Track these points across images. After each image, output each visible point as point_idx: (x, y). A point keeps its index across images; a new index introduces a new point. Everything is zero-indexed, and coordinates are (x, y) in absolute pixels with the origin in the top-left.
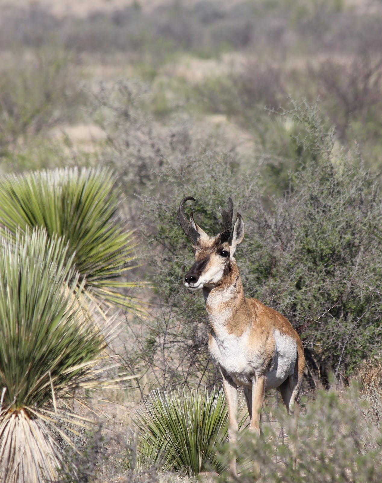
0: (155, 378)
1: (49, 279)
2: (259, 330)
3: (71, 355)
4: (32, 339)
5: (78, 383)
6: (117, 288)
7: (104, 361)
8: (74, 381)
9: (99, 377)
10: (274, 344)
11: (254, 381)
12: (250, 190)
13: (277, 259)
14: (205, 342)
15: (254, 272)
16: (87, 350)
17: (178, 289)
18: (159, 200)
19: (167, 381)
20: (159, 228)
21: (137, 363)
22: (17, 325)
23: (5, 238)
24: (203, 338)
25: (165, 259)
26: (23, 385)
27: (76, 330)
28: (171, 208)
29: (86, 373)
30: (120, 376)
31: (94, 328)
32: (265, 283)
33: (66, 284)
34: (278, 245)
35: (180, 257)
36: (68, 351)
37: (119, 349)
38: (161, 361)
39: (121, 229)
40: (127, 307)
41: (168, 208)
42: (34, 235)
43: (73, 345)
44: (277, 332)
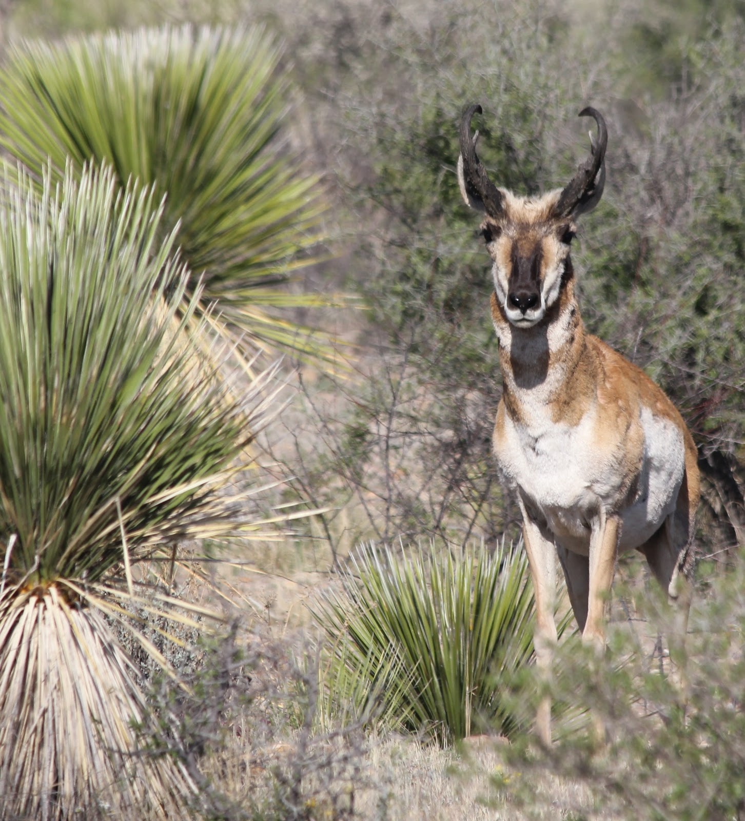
0: (365, 516)
1: (118, 284)
2: (612, 409)
3: (168, 460)
4: (77, 422)
5: (184, 526)
6: (282, 309)
7: (248, 475)
8: (174, 521)
9: (233, 512)
10: (642, 441)
11: (596, 528)
12: (590, 82)
13: (651, 244)
14: (483, 435)
15: (598, 274)
16: (206, 448)
17: (422, 311)
18: (379, 104)
19: (394, 524)
20: (378, 169)
21: (326, 483)
22: (42, 389)
23: (16, 186)
24: (477, 425)
25: (392, 243)
26: (56, 527)
27: (181, 402)
28: (408, 123)
29: (204, 501)
30: (283, 511)
31: (223, 396)
32: (624, 299)
33: (160, 293)
34: (654, 213)
35: (427, 237)
36: (162, 452)
37: (284, 447)
38: (381, 479)
39: (289, 171)
40: (302, 351)
41: (400, 123)
42: (85, 181)
43: (172, 439)
44: (647, 413)
